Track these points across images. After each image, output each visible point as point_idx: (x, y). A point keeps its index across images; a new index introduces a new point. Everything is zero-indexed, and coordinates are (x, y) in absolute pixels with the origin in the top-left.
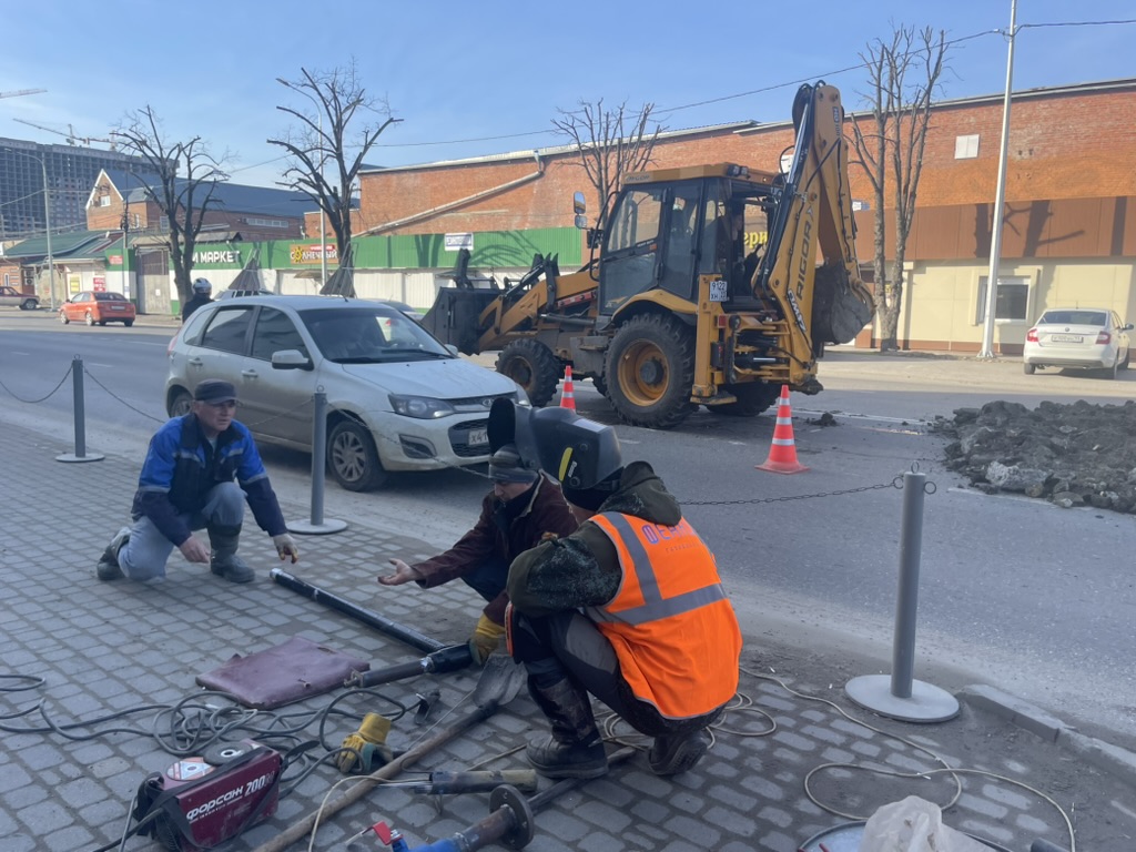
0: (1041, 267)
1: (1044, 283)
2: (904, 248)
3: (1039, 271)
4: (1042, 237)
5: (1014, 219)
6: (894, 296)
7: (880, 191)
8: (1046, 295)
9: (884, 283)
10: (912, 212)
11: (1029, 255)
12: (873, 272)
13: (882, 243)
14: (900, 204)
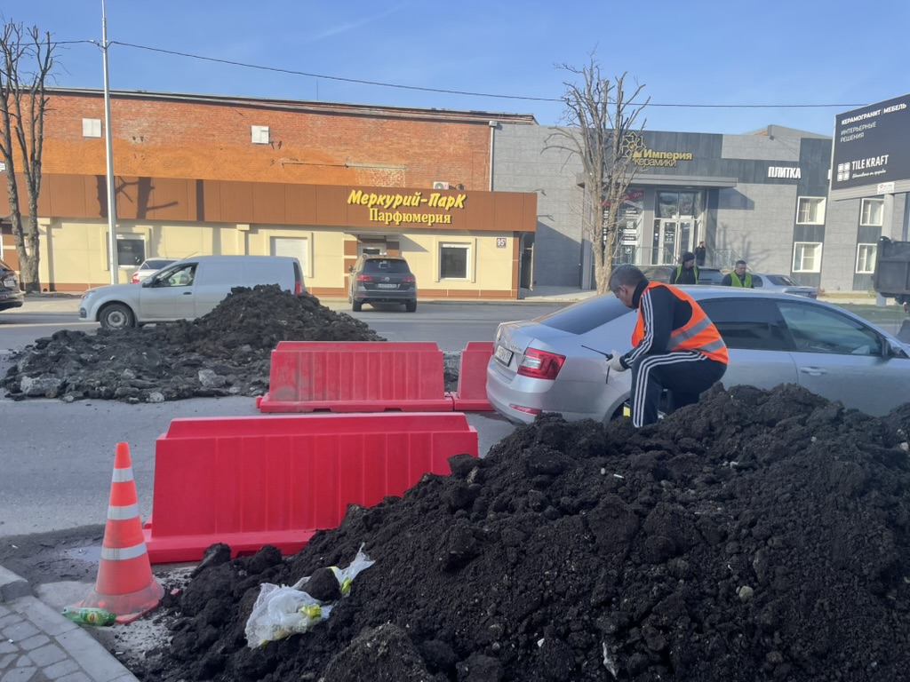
0: (151, 227)
1: (155, 238)
2: (36, 207)
3: (150, 230)
4: (149, 205)
5: (127, 189)
6: (33, 246)
7: (9, 157)
8: (157, 248)
9: (22, 236)
10: (40, 177)
11: (141, 217)
12: (11, 226)
13: (16, 200)
14: (28, 169)
